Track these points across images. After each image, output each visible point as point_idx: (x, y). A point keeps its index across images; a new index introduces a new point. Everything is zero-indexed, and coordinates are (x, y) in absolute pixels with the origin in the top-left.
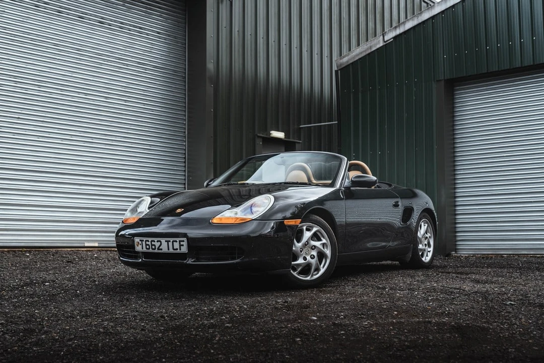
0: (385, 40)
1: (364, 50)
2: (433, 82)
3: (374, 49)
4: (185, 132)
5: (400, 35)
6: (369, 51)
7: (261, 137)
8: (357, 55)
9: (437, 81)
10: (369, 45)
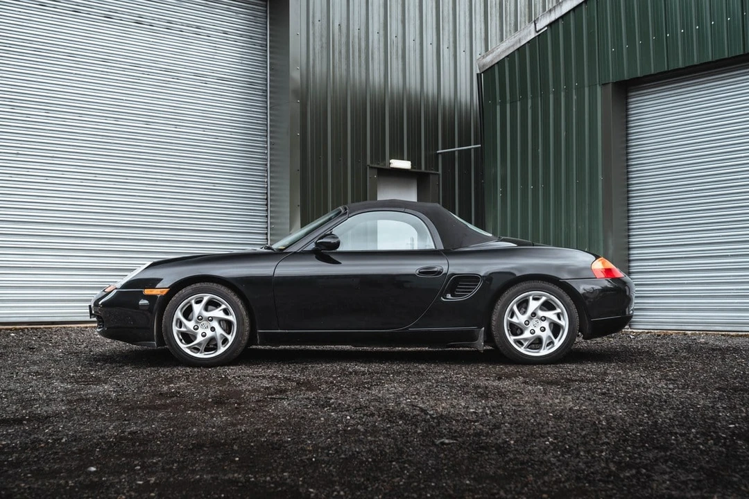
0: (537, 30)
1: (512, 44)
2: (598, 86)
3: (524, 42)
4: (266, 165)
5: (557, 21)
6: (518, 46)
7: (375, 168)
8: (504, 51)
9: (604, 85)
10: (517, 38)
